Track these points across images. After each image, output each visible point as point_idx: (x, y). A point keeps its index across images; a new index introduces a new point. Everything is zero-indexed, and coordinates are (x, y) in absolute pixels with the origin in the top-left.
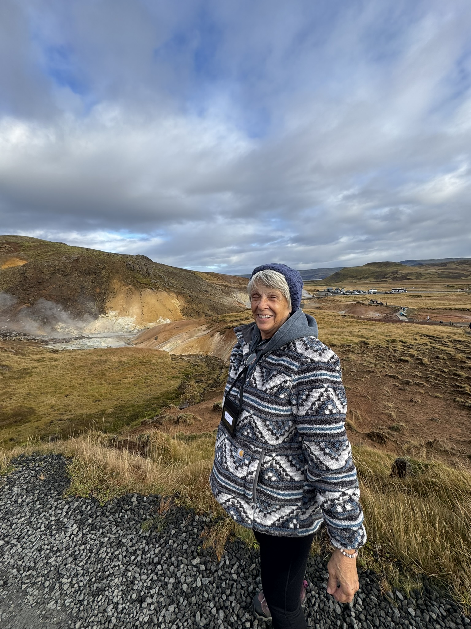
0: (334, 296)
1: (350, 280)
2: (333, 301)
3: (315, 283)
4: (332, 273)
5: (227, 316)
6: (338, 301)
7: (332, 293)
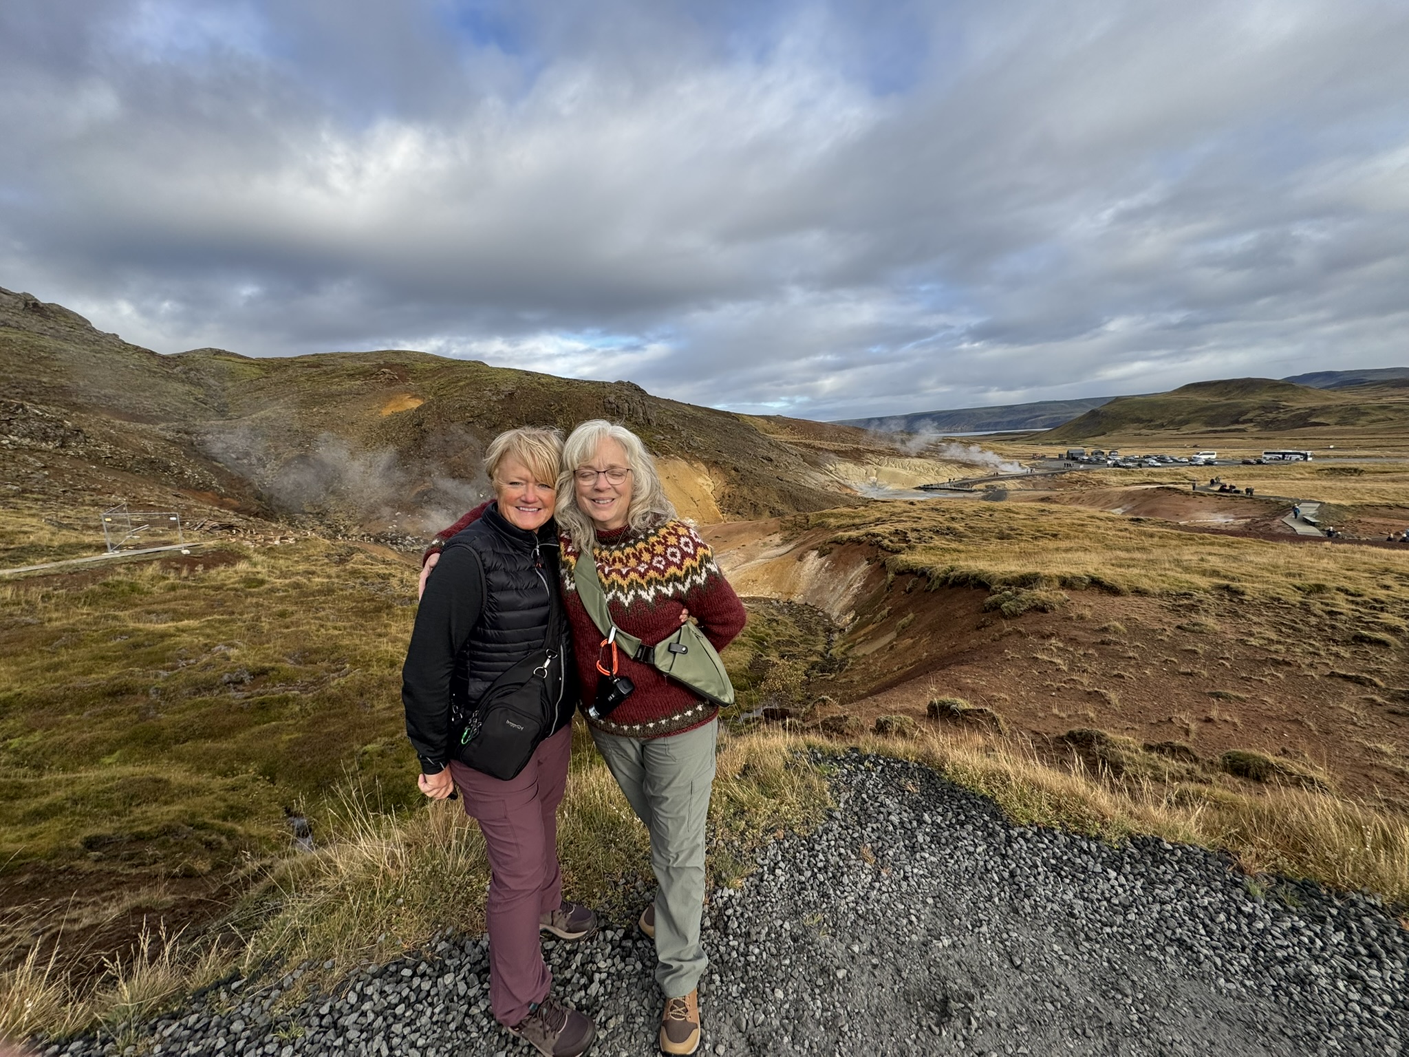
0: (1087, 471)
1: (1131, 429)
2: (1085, 483)
3: (1032, 438)
4: (1079, 413)
5: (829, 516)
6: (1100, 482)
7: (1082, 462)
